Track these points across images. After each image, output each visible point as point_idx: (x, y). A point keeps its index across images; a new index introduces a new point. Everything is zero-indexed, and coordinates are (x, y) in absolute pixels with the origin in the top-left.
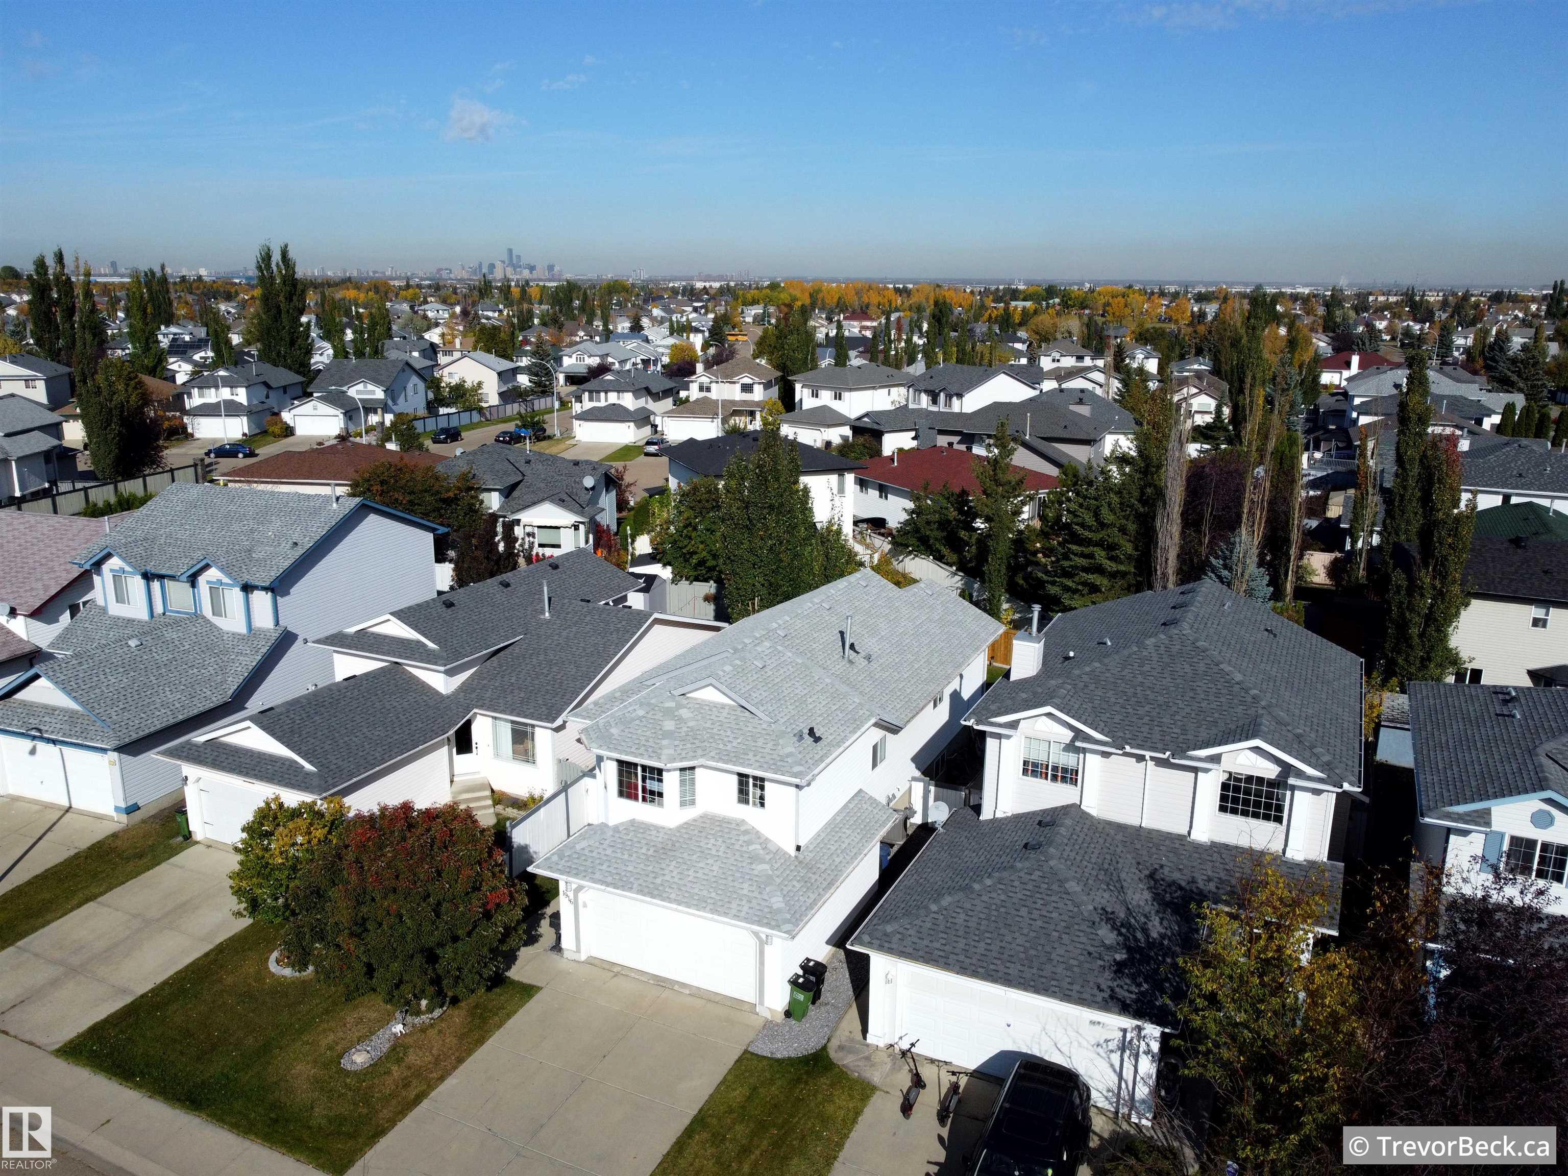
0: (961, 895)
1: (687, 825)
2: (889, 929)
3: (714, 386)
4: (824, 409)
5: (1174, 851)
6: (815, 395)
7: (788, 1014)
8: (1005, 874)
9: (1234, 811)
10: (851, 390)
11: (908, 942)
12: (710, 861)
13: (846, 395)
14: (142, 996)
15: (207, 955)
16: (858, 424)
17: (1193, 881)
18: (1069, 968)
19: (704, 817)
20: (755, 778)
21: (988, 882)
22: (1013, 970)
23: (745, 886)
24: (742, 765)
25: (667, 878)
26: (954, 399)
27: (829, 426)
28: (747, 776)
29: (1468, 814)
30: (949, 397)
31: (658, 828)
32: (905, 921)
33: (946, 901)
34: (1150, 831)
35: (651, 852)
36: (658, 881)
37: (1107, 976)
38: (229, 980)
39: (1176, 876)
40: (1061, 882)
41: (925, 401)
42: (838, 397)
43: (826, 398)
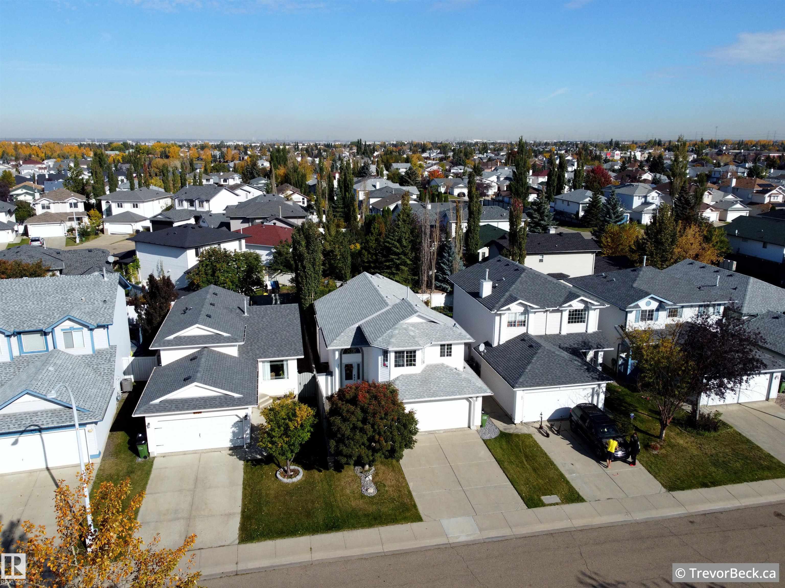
0: (531, 365)
1: (424, 371)
2: (521, 380)
3: (51, 205)
4: (127, 213)
5: (559, 339)
6: (120, 206)
7: (481, 426)
8: (537, 355)
9: (572, 322)
10: (143, 202)
11: (529, 382)
12: (444, 379)
13: (140, 205)
14: (243, 512)
15: (244, 489)
16: (155, 219)
17: (571, 346)
18: (576, 375)
19: (427, 366)
20: (448, 345)
21: (535, 359)
22: (564, 380)
23: (463, 383)
24: (441, 341)
25: (434, 389)
26: (205, 203)
27: (136, 222)
28: (444, 345)
29: (634, 306)
30: (201, 202)
31: (415, 375)
32: (522, 377)
33: (529, 367)
34: (549, 335)
35: (420, 383)
36: (432, 391)
37: (587, 374)
38: (272, 492)
39: (566, 345)
40: (554, 353)
41: (186, 205)
42: (136, 206)
43: (128, 207)
